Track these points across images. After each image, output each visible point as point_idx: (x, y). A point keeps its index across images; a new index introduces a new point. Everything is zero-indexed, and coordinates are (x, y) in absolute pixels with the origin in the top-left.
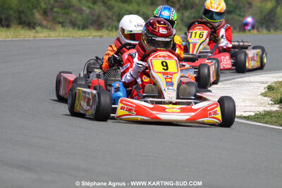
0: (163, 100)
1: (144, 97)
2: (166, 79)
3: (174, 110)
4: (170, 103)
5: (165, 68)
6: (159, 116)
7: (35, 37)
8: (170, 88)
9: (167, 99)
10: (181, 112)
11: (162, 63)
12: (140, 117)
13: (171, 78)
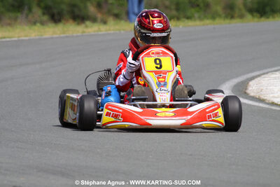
0: (154, 103)
1: (133, 100)
2: (158, 78)
3: (167, 114)
4: (164, 106)
5: (159, 66)
6: (148, 121)
7: (84, 32)
8: (162, 88)
9: (159, 102)
10: (175, 116)
11: (155, 60)
12: (127, 124)
13: (164, 78)
